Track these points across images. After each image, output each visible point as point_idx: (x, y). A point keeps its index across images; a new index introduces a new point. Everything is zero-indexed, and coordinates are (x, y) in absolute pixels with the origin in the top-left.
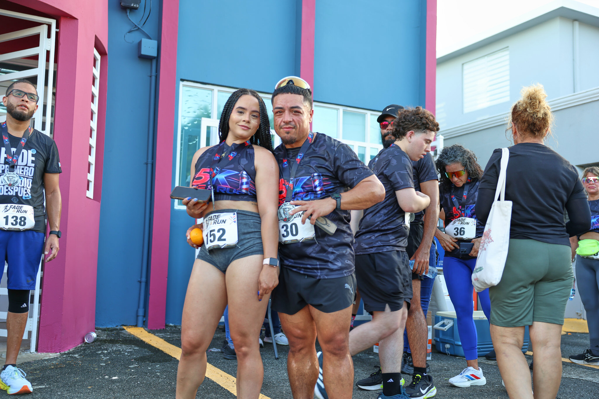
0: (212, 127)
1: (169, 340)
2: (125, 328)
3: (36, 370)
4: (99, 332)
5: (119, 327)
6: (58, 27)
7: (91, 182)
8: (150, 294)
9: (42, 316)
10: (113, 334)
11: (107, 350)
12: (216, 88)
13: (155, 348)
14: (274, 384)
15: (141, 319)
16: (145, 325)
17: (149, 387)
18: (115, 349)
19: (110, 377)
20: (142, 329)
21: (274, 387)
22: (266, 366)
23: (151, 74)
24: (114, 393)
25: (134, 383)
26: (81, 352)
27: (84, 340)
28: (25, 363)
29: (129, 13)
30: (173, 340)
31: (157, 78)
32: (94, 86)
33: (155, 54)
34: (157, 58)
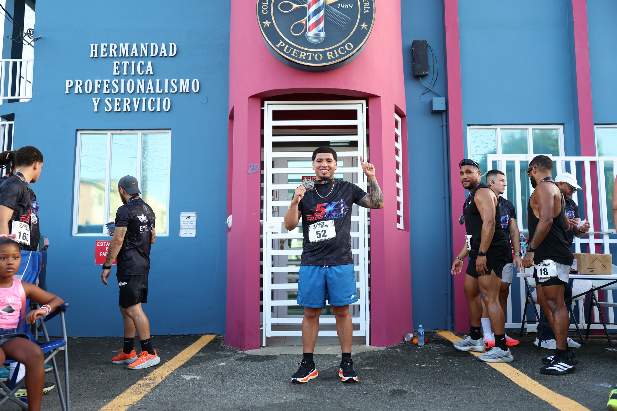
0: (498, 161)
2: (437, 331)
3: (369, 357)
5: (432, 331)
6: (367, 105)
7: (401, 216)
8: (455, 304)
9: (372, 320)
10: (428, 335)
12: (499, 127)
15: (449, 325)
16: (453, 330)
17: (447, 373)
19: (420, 365)
20: (451, 333)
23: (442, 125)
24: (421, 375)
25: (437, 370)
26: (401, 347)
27: (404, 339)
28: (362, 353)
29: (421, 79)
32: (397, 142)
33: (444, 108)
34: (446, 111)
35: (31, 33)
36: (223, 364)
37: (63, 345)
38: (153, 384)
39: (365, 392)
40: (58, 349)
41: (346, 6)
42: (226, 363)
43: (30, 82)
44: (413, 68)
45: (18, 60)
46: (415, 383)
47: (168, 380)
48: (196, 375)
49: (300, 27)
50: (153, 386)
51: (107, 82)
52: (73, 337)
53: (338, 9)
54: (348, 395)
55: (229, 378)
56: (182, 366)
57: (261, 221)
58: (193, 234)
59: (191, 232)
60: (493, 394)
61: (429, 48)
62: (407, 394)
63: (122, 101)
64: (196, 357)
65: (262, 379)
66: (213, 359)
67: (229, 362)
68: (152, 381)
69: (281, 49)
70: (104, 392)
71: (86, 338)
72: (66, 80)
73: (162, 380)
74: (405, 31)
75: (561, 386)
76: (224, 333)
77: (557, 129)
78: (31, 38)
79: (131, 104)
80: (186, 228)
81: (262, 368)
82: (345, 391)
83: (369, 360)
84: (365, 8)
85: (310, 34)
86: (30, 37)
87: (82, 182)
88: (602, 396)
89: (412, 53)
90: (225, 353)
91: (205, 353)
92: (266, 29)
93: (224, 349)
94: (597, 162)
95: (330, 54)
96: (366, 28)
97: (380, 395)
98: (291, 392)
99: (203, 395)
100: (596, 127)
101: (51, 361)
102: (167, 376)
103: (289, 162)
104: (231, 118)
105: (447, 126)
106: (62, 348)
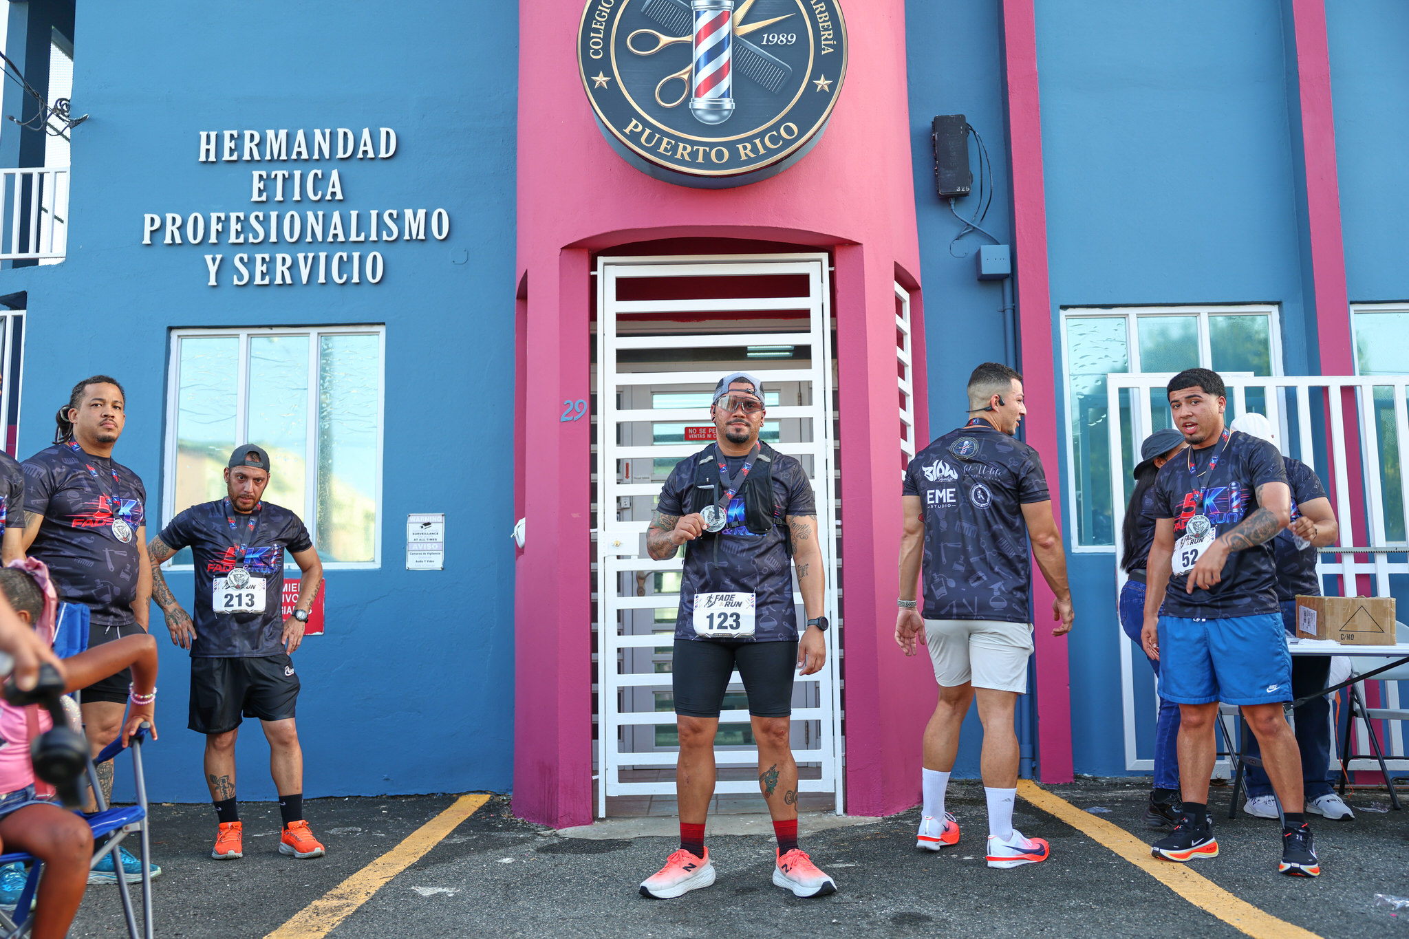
0: (1132, 388)
1: (1077, 802)
3: (843, 841)
4: (952, 786)
6: (831, 264)
8: (1040, 717)
9: (848, 754)
11: (961, 815)
12: (1132, 312)
13: (1048, 814)
14: (1268, 883)
15: (1027, 764)
16: (1035, 775)
17: (1023, 875)
18: (975, 813)
19: (960, 857)
20: (1031, 783)
21: (1264, 888)
22: (1261, 852)
23: (1004, 307)
24: (963, 880)
28: (828, 830)
29: (955, 204)
30: (1086, 802)
31: (1015, 311)
32: (902, 348)
33: (1007, 270)
34: (1012, 276)
35: (65, 107)
36: (508, 859)
37: (139, 818)
38: (347, 909)
39: (834, 921)
40: (126, 828)
41: (781, 39)
42: (514, 857)
43: (62, 221)
44: (936, 178)
45: (35, 171)
46: (949, 898)
47: (382, 898)
48: (445, 886)
49: (677, 87)
50: (347, 912)
51: (238, 218)
52: (164, 804)
53: (763, 47)
54: (795, 928)
55: (521, 891)
56: (412, 867)
57: (592, 530)
58: (437, 563)
59: (433, 557)
60: (1129, 921)
61: (971, 132)
62: (932, 924)
63: (273, 260)
64: (446, 845)
65: (599, 893)
66: (486, 848)
67: (522, 856)
68: (344, 901)
69: (635, 137)
70: (235, 927)
71: (192, 804)
72: (146, 215)
73: (367, 898)
74: (915, 96)
75: (1285, 900)
76: (511, 791)
77: (1265, 314)
78: (63, 120)
79: (294, 268)
80: (421, 548)
81: (597, 869)
82: (788, 918)
83: (844, 847)
84: (823, 43)
85: (700, 104)
86: (61, 116)
87: (181, 448)
88: (1377, 923)
89: (934, 144)
90: (513, 834)
91: (466, 836)
92: (598, 93)
93: (509, 827)
94: (1358, 388)
95: (745, 148)
96: (826, 88)
97: (869, 927)
98: (665, 922)
99: (462, 931)
100: (1353, 308)
101: (110, 855)
102: (380, 889)
103: (655, 397)
104: (522, 296)
105: (1014, 310)
106: (136, 827)
